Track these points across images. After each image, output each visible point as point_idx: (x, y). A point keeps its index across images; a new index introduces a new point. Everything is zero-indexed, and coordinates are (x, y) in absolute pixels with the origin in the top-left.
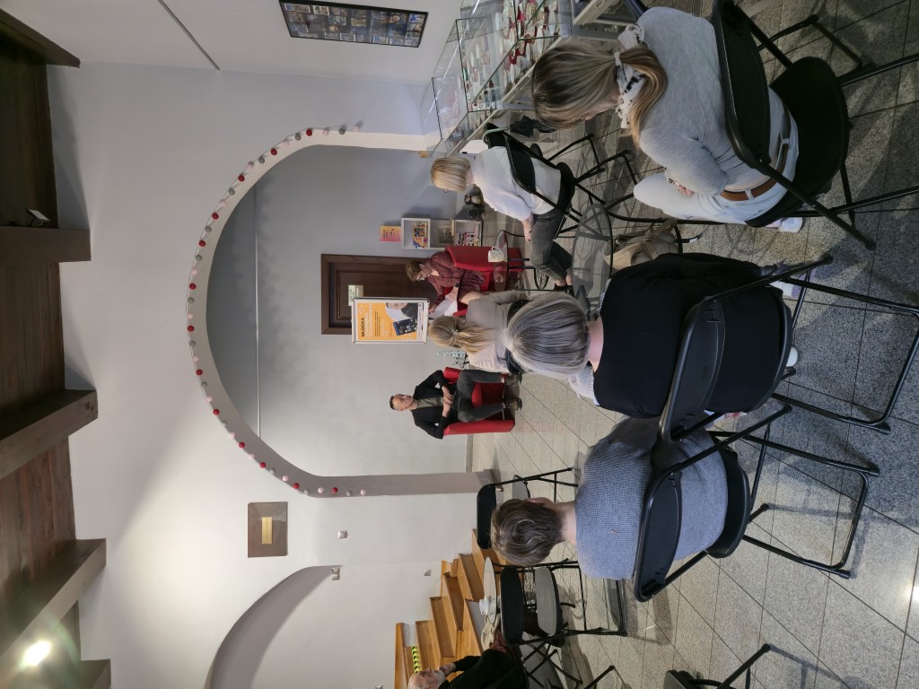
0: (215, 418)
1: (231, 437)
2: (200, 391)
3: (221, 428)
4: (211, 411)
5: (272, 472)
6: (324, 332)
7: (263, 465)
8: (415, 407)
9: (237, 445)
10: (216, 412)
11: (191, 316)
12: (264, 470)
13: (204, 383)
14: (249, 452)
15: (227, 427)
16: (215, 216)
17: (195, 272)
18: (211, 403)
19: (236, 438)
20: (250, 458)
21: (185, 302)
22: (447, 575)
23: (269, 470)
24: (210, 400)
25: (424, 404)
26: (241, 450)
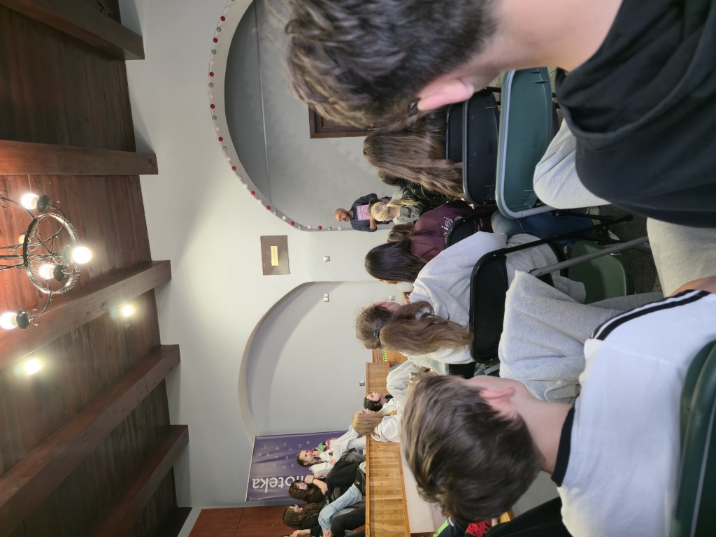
0: (233, 173)
1: (245, 186)
2: (222, 152)
4: (230, 167)
5: (275, 213)
6: (312, 136)
7: (269, 208)
9: (249, 192)
10: (234, 168)
11: (212, 97)
12: (268, 211)
13: (225, 148)
14: (258, 198)
15: (241, 180)
16: (223, 19)
17: (212, 63)
18: (230, 162)
19: (248, 188)
20: (259, 202)
21: (207, 85)
23: (273, 212)
24: (229, 159)
26: (252, 197)
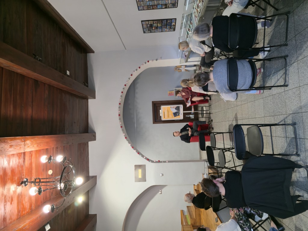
0: (125, 140)
2: (122, 132)
3: (127, 142)
4: (124, 138)
5: (141, 155)
6: (154, 123)
7: (138, 153)
8: (181, 135)
9: (131, 147)
10: (126, 138)
11: (119, 112)
12: (138, 155)
13: (123, 130)
14: (134, 150)
16: (125, 85)
17: (120, 100)
18: (124, 135)
19: (131, 145)
21: (118, 108)
22: (196, 190)
23: (140, 155)
25: (183, 133)
26: (132, 149)
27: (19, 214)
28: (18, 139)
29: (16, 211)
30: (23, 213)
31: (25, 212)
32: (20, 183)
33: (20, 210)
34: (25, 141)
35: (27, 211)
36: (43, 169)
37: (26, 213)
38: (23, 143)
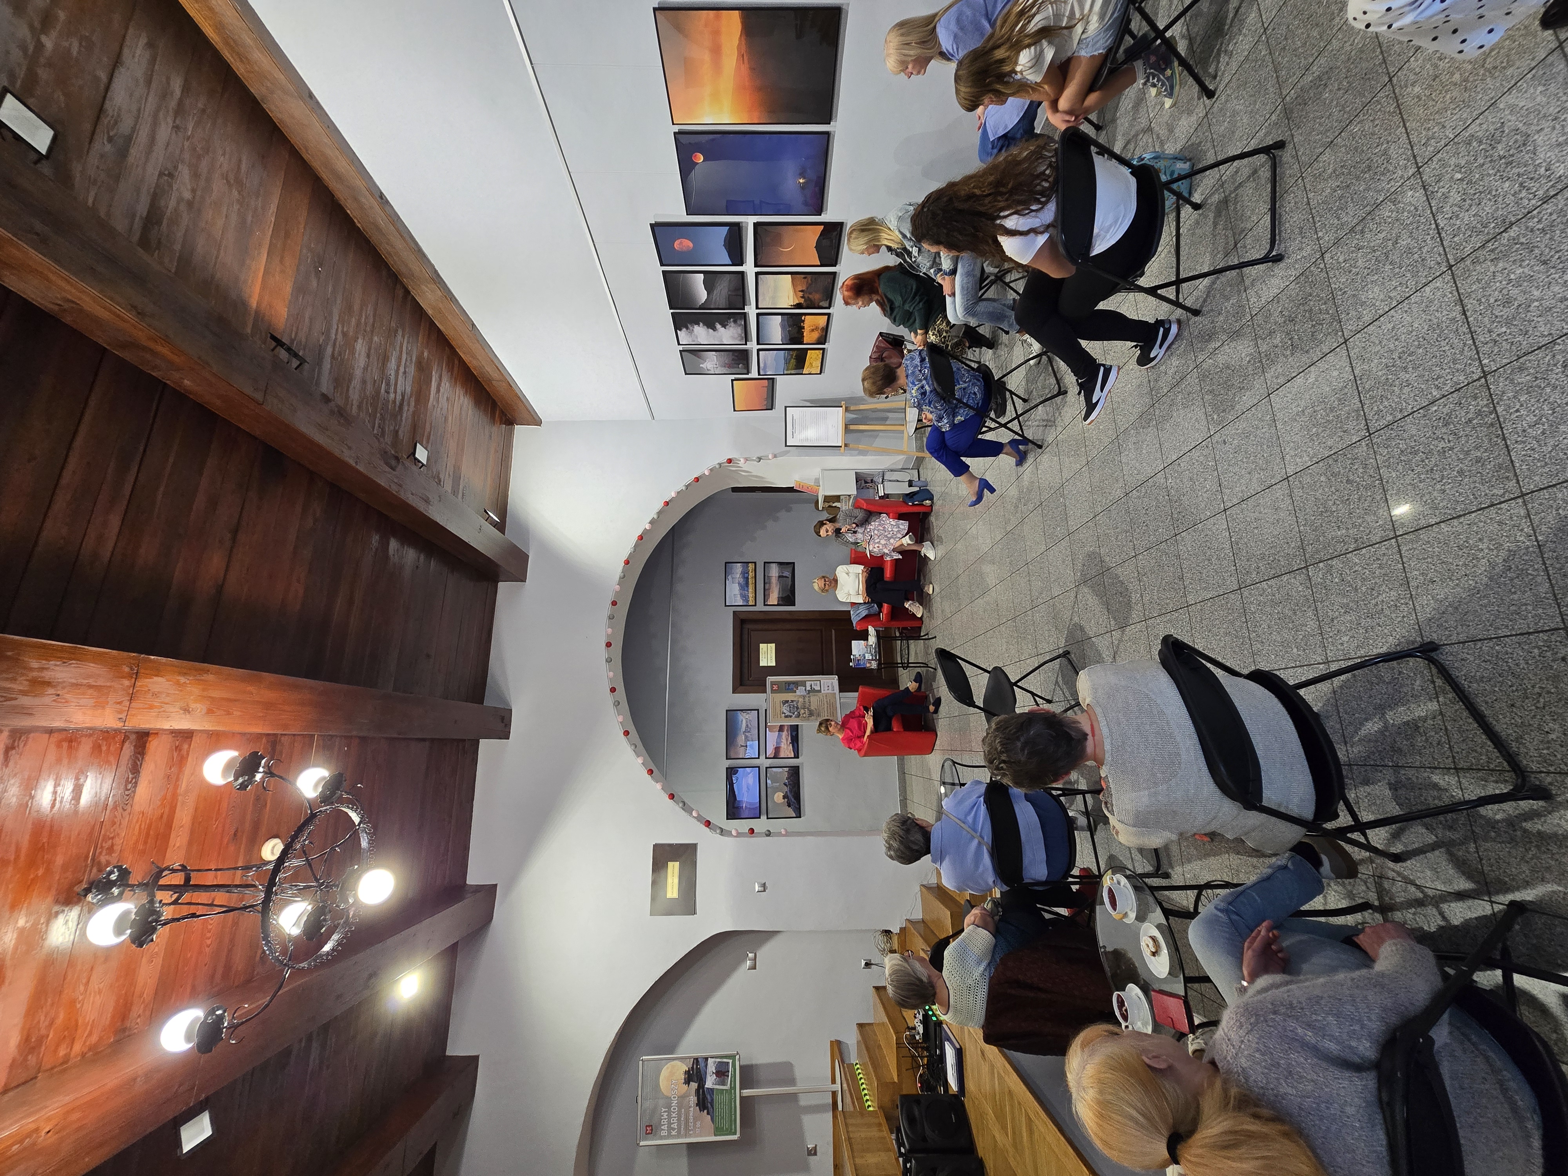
0: (624, 739)
4: (621, 731)
5: (680, 805)
6: (735, 690)
7: (672, 796)
10: (627, 733)
12: (672, 803)
13: (616, 702)
14: (657, 780)
18: (621, 723)
20: (658, 787)
21: (606, 617)
23: (677, 803)
24: (620, 719)
27: (32, 1060)
28: (96, 659)
29: (14, 1040)
30: (62, 1052)
31: (77, 1048)
32: (78, 889)
33: (41, 1040)
34: (136, 676)
35: (94, 1039)
36: (235, 834)
37: (83, 1055)
38: (126, 683)
